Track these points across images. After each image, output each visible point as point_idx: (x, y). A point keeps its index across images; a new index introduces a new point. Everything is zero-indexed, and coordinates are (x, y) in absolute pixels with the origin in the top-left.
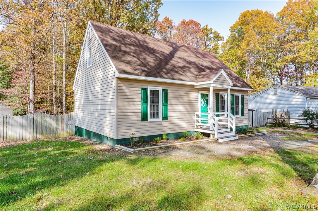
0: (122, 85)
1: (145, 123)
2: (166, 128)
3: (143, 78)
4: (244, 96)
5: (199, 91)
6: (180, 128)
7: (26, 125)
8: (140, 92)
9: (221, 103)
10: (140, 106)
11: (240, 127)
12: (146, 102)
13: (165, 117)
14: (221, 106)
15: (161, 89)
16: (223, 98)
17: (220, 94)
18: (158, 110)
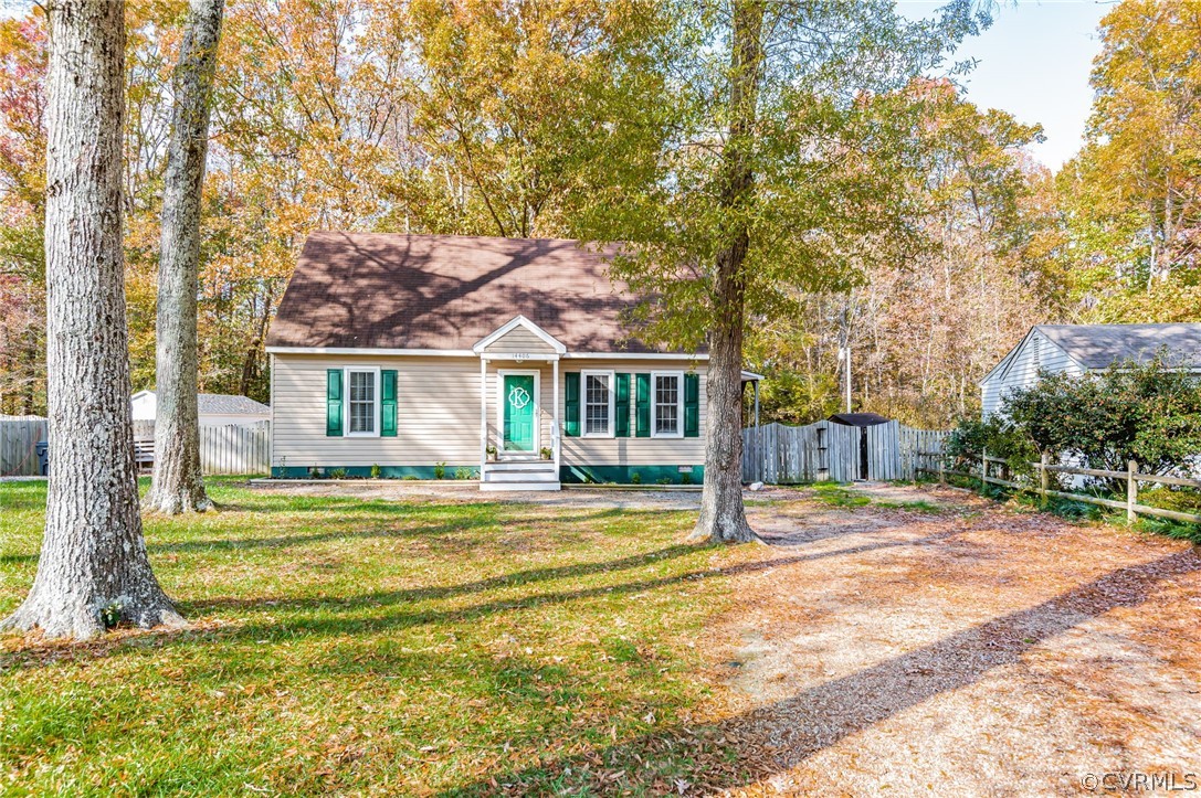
0: (284, 366)
1: (334, 440)
2: (392, 452)
3: (321, 350)
4: (700, 377)
5: (499, 370)
6: (437, 457)
7: (240, 445)
8: (325, 378)
9: (589, 399)
10: (325, 405)
11: (682, 470)
12: (340, 398)
13: (389, 431)
14: (589, 408)
15: (376, 369)
16: (598, 384)
17: (584, 373)
18: (371, 413)
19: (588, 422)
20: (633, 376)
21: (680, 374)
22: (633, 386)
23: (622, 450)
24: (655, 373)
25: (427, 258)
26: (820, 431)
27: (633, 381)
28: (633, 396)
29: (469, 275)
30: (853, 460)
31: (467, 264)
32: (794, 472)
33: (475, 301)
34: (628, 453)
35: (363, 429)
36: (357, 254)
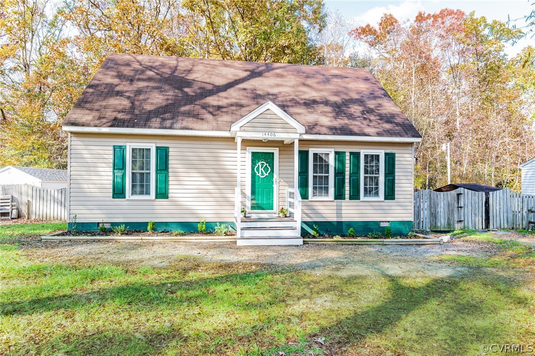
1: (118, 201)
2: (162, 211)
3: (107, 130)
4: (396, 155)
5: (247, 148)
8: (112, 152)
9: (315, 171)
10: (111, 174)
11: (382, 225)
12: (123, 167)
13: (163, 194)
14: (315, 177)
15: (152, 146)
16: (321, 159)
17: (312, 151)
18: (148, 181)
19: (315, 188)
20: (348, 154)
21: (381, 152)
22: (347, 162)
23: (339, 209)
24: (363, 152)
25: (189, 71)
26: (459, 195)
27: (348, 158)
28: (347, 169)
29: (220, 81)
30: (480, 214)
31: (218, 75)
32: (442, 223)
33: (227, 98)
34: (343, 212)
35: (142, 193)
36: (141, 67)
